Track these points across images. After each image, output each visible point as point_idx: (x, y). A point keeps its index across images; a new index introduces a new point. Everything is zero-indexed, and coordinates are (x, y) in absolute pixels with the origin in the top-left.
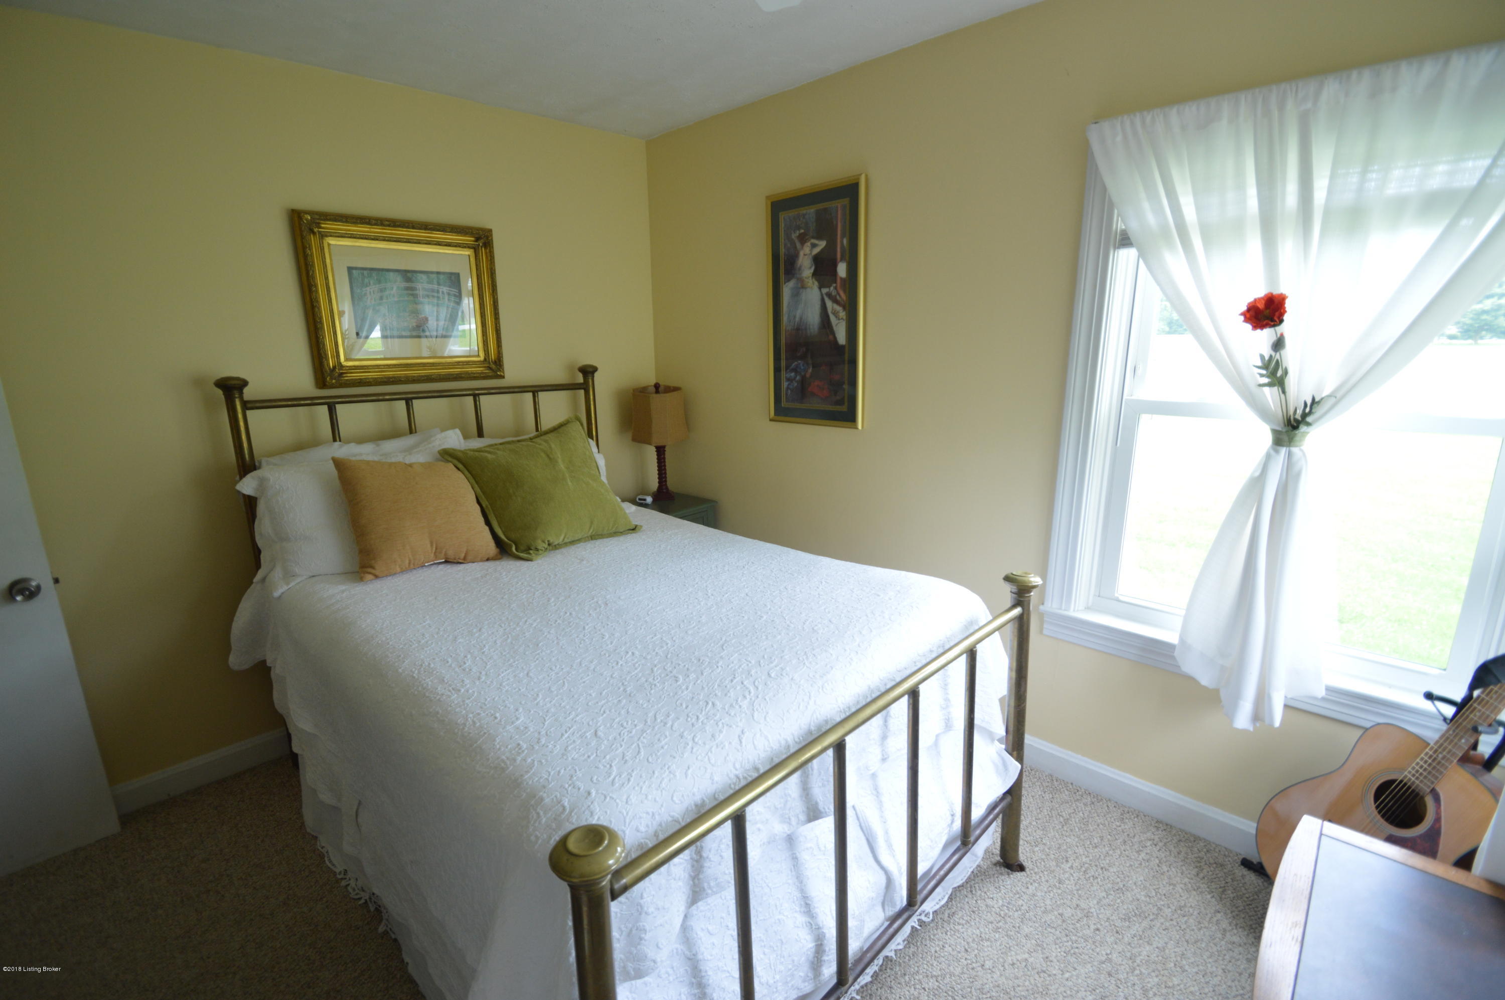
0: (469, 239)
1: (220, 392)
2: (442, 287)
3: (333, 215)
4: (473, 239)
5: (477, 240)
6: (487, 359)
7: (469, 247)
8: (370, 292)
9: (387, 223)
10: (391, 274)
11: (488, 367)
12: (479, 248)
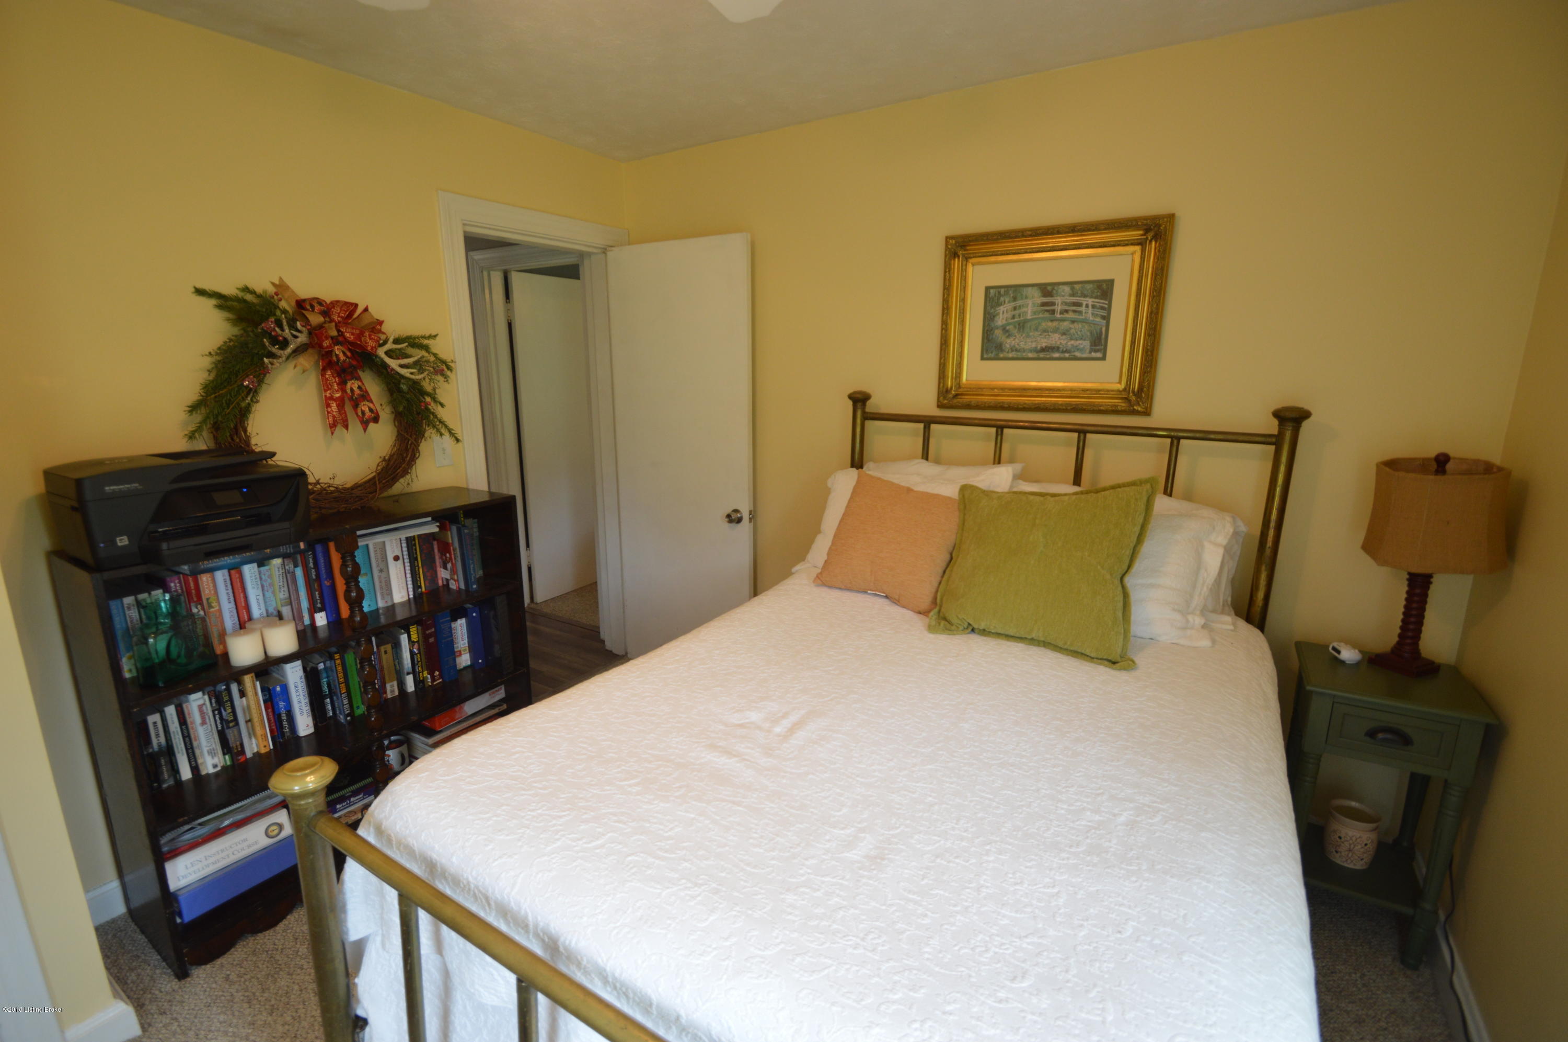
0: (1136, 234)
1: (850, 403)
2: (1087, 299)
3: (973, 236)
4: (1141, 232)
5: (1147, 231)
6: (1128, 389)
7: (1132, 244)
8: (1003, 312)
9: (1030, 233)
10: (1030, 289)
11: (1126, 398)
12: (1146, 242)
